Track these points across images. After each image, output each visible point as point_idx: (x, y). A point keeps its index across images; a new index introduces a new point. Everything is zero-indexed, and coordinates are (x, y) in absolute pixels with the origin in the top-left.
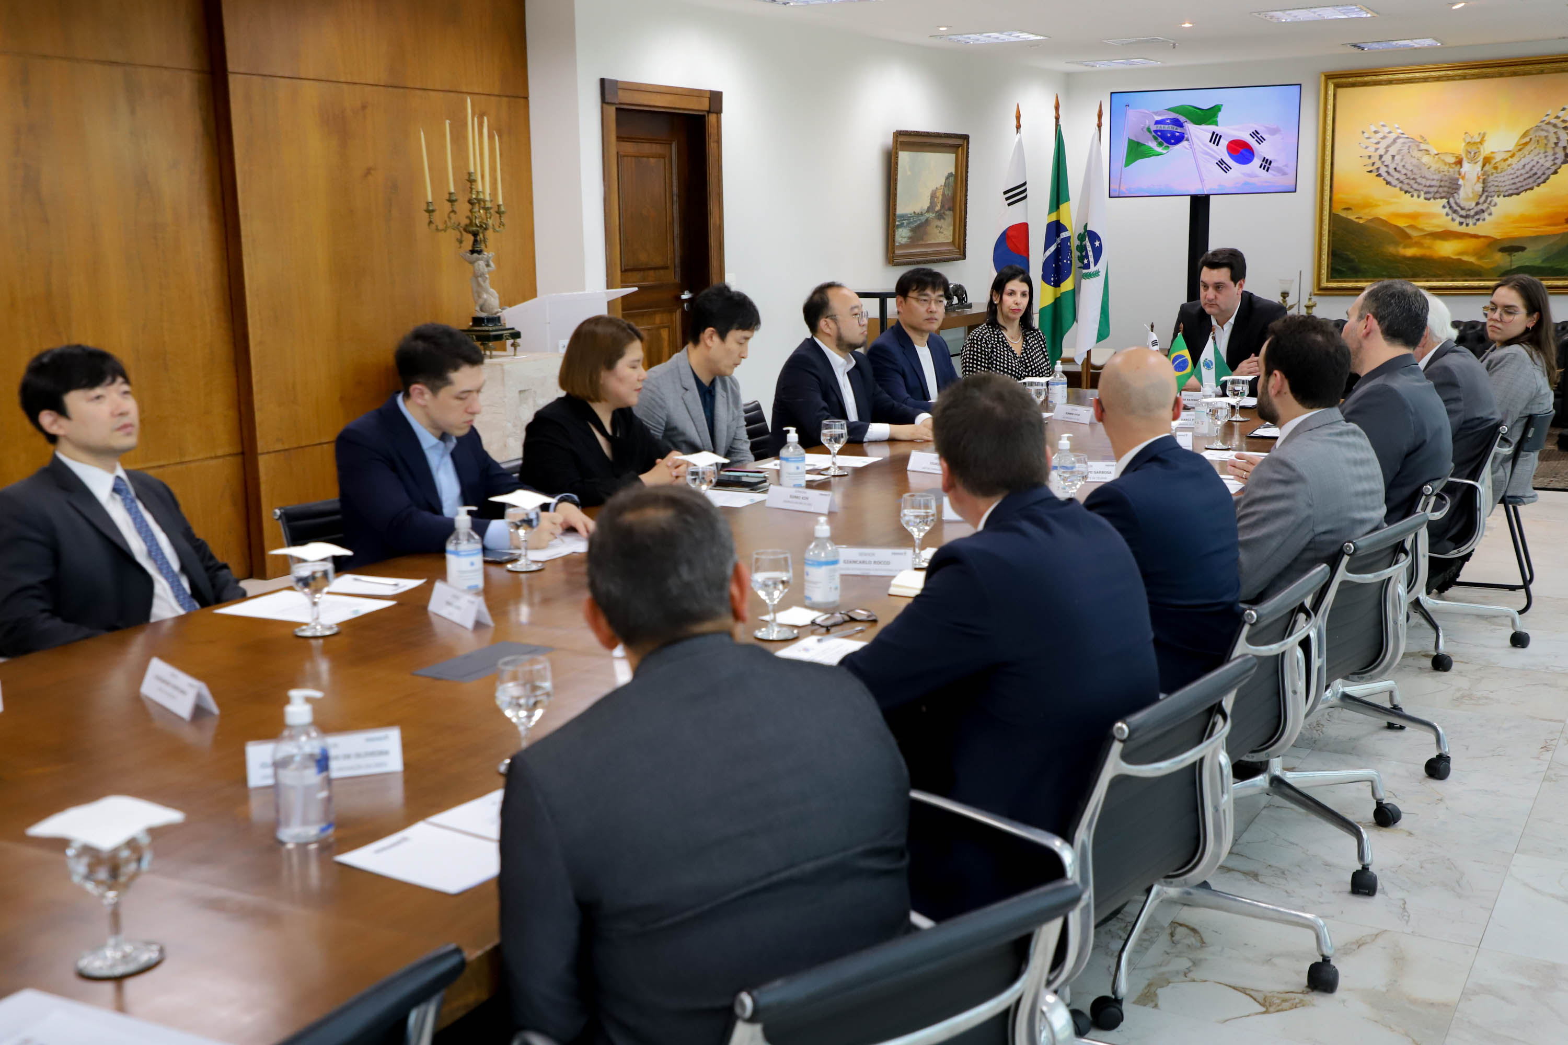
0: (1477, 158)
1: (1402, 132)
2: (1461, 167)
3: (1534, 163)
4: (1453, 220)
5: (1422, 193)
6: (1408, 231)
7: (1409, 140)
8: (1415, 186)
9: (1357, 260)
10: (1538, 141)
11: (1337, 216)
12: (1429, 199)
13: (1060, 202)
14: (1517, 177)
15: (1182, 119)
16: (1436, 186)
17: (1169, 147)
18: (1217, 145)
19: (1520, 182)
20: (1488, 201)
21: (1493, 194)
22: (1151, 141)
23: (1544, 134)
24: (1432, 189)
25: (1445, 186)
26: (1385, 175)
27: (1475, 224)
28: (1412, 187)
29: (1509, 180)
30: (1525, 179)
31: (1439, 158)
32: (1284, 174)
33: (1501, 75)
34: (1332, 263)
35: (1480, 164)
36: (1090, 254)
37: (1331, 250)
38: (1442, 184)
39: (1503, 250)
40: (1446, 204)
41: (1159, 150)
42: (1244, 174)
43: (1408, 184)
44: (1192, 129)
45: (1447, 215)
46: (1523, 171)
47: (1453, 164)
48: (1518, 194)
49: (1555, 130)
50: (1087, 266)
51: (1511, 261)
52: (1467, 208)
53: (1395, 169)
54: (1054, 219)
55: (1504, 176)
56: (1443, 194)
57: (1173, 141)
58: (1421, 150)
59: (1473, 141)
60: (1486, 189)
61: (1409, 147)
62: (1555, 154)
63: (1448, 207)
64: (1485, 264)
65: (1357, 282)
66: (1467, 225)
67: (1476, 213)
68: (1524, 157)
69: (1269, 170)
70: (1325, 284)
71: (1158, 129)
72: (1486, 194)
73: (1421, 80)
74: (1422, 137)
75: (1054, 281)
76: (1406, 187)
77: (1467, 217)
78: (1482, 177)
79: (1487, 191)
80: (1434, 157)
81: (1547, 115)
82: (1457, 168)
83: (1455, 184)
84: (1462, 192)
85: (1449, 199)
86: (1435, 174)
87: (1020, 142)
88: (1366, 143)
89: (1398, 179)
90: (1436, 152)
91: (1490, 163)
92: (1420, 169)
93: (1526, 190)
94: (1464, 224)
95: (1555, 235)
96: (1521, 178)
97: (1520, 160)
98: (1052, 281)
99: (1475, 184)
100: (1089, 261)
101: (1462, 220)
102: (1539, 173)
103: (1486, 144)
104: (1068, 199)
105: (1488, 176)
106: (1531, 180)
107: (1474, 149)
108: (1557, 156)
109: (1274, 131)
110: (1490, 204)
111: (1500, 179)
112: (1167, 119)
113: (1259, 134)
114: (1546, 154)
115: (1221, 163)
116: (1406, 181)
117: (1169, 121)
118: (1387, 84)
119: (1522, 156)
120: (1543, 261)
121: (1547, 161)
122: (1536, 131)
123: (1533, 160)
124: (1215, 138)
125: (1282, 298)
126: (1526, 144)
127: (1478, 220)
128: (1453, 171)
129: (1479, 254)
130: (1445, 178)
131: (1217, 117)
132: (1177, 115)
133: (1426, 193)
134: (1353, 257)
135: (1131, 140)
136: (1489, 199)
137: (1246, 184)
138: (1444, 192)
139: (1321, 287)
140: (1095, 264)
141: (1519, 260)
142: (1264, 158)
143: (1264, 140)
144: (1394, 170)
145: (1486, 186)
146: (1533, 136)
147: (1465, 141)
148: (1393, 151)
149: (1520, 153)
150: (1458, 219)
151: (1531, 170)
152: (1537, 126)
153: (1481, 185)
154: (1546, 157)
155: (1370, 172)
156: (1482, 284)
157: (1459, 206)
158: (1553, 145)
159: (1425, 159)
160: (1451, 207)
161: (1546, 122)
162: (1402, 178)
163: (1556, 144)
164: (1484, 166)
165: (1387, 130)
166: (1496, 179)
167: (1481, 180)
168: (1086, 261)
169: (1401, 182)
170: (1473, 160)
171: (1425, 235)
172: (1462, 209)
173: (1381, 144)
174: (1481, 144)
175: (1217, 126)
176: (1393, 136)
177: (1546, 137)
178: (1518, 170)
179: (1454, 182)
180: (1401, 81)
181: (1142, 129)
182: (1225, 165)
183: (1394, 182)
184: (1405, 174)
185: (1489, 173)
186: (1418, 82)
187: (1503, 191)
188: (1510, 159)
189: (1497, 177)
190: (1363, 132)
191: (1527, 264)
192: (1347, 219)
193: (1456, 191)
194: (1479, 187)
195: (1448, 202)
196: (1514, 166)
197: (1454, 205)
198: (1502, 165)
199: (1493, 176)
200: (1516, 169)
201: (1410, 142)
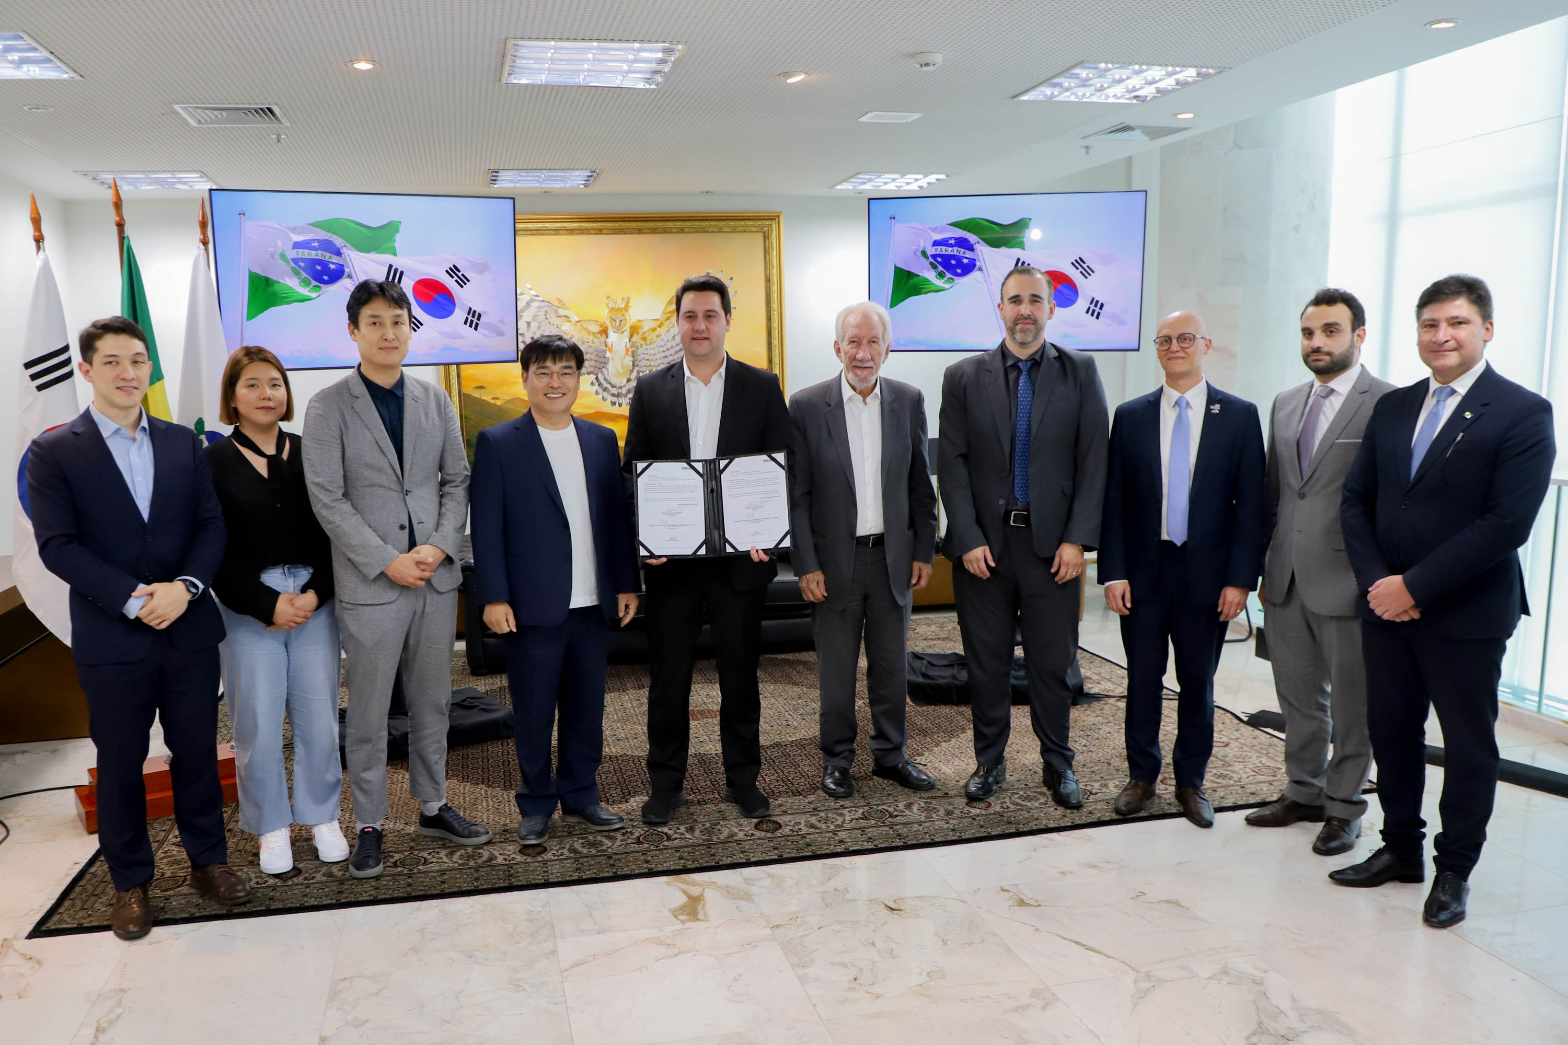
0: (623, 327)
1: (536, 293)
2: (607, 337)
4: (604, 399)
7: (546, 303)
11: (468, 396)
14: (668, 349)
15: (337, 241)
17: (319, 287)
19: (671, 355)
21: (644, 369)
22: (289, 276)
25: (591, 360)
29: (660, 352)
30: (676, 352)
31: (581, 326)
32: (500, 332)
33: (640, 231)
35: (627, 334)
40: (595, 381)
41: (305, 291)
42: (441, 333)
44: (356, 259)
45: (597, 393)
46: (674, 343)
47: (598, 333)
52: (618, 385)
55: (654, 349)
56: (591, 369)
57: (326, 278)
58: (560, 317)
59: (617, 307)
60: (636, 363)
61: (546, 312)
63: (597, 384)
66: (620, 405)
67: (629, 391)
68: (673, 327)
69: (479, 329)
71: (299, 256)
72: (637, 369)
73: (552, 232)
74: (559, 301)
77: (618, 395)
78: (630, 349)
79: (638, 366)
80: (575, 325)
82: (603, 338)
83: (601, 357)
84: (610, 366)
85: (597, 374)
87: (46, 267)
90: (577, 320)
91: (637, 333)
94: (617, 404)
96: (672, 351)
97: (670, 330)
99: (624, 358)
101: (615, 399)
103: (631, 311)
104: (161, 377)
105: (638, 348)
107: (618, 317)
109: (481, 268)
111: (649, 352)
112: (312, 241)
113: (459, 271)
117: (315, 244)
126: (674, 312)
128: (598, 342)
130: (590, 350)
131: (394, 241)
132: (329, 234)
135: (255, 274)
137: (446, 348)
138: (591, 366)
142: (470, 309)
143: (468, 280)
145: (637, 360)
147: (608, 307)
148: (527, 316)
149: (668, 322)
150: (610, 398)
153: (631, 359)
157: (610, 383)
160: (600, 384)
164: (631, 336)
166: (646, 352)
167: (630, 353)
170: (619, 329)
172: (613, 386)
174: (626, 311)
175: (395, 255)
178: (668, 341)
179: (601, 355)
181: (272, 256)
185: (638, 344)
186: (548, 234)
188: (658, 329)
189: (647, 349)
192: (480, 400)
193: (604, 365)
194: (628, 361)
195: (597, 379)
196: (663, 337)
197: (603, 382)
198: (651, 336)
199: (643, 348)
200: (665, 340)
201: (546, 306)
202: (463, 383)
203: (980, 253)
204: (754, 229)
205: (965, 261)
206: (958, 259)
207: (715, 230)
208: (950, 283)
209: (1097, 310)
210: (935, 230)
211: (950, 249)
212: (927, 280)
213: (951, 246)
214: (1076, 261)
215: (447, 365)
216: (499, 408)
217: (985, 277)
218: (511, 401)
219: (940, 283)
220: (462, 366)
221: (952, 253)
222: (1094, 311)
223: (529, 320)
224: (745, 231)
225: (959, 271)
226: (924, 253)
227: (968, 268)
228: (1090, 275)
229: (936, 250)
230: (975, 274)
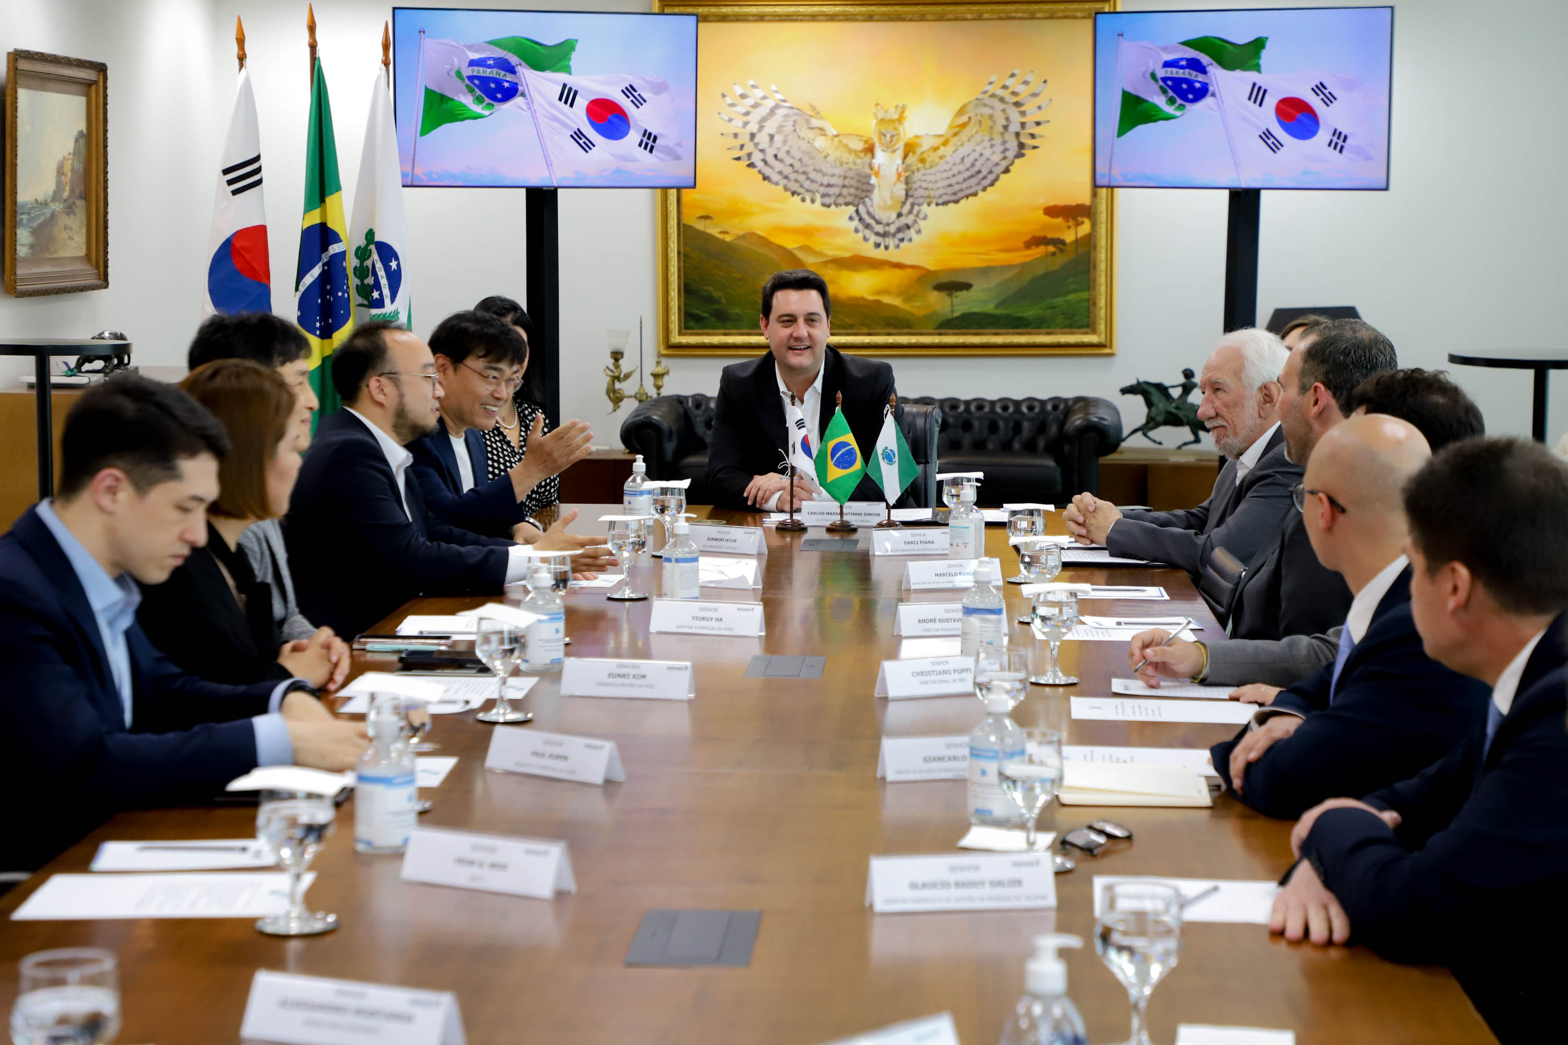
0: (895, 144)
1: (782, 98)
2: (873, 156)
3: (976, 155)
4: (866, 239)
5: (818, 196)
6: (801, 255)
7: (796, 111)
8: (807, 184)
9: (724, 301)
10: (980, 122)
11: (689, 228)
12: (829, 206)
13: (327, 192)
14: (954, 176)
15: (514, 60)
16: (838, 186)
17: (493, 106)
18: (571, 105)
19: (958, 183)
20: (915, 212)
21: (921, 200)
22: (464, 95)
23: (987, 111)
24: (832, 191)
25: (851, 186)
26: (760, 164)
27: (898, 247)
28: (802, 186)
29: (942, 179)
30: (965, 180)
31: (840, 141)
32: (677, 157)
33: (923, 17)
34: (685, 305)
35: (900, 153)
36: (384, 282)
37: (682, 282)
38: (847, 182)
39: (940, 287)
40: (854, 215)
41: (478, 109)
42: (615, 156)
43: (796, 181)
44: (528, 77)
45: (857, 231)
46: (962, 168)
47: (860, 151)
48: (957, 202)
49: (1002, 106)
50: (380, 303)
51: (952, 305)
52: (885, 221)
53: (776, 156)
54: (317, 221)
55: (934, 174)
56: (849, 199)
57: (499, 96)
58: (813, 128)
59: (888, 117)
60: (910, 193)
61: (795, 122)
62: (1004, 143)
63: (857, 219)
64: (915, 308)
65: (725, 334)
66: (887, 248)
67: (899, 230)
68: (962, 145)
69: (654, 151)
70: (676, 339)
71: (475, 74)
72: (910, 200)
73: (807, 18)
74: (813, 108)
75: (321, 328)
76: (794, 186)
77: (885, 235)
78: (903, 174)
79: (912, 196)
80: (832, 140)
81: (991, 83)
82: (867, 159)
83: (864, 183)
84: (876, 195)
85: (857, 206)
86: (835, 166)
87: (247, 85)
88: (728, 113)
89: (780, 173)
90: (835, 133)
91: (914, 153)
92: (813, 159)
93: (967, 197)
94: (882, 247)
95: (1010, 267)
96: (960, 178)
97: (957, 149)
98: (317, 329)
99: (895, 184)
100: (381, 294)
101: (879, 239)
102: (984, 172)
103: (906, 123)
104: (338, 188)
105: (913, 172)
106: (973, 181)
107: (889, 131)
108: (1008, 146)
109: (659, 88)
110: (917, 216)
111: (928, 178)
112: (490, 58)
113: (636, 91)
114: (993, 142)
115: (578, 135)
116: (793, 176)
117: (491, 62)
118: (756, 21)
119: (959, 144)
120: (998, 306)
121: (994, 153)
122: (977, 106)
123: (974, 151)
124: (568, 96)
125: (612, 361)
126: (964, 126)
127: (902, 240)
128: (861, 163)
129: (906, 293)
130: (850, 174)
131: (570, 59)
132: (505, 52)
133: (823, 196)
134: (716, 295)
135: (433, 92)
136: (916, 208)
137: (618, 171)
139: (670, 343)
140: (393, 301)
141: (963, 303)
142: (646, 131)
143: (645, 101)
144: (773, 158)
145: (911, 189)
146: (972, 114)
147: (876, 118)
148: (770, 127)
149: (956, 139)
150: (873, 239)
151: (973, 165)
152: (977, 99)
153: (903, 186)
154: (992, 146)
155: (738, 159)
156: (913, 340)
157: (873, 218)
158: (1001, 130)
159: (820, 142)
160: (861, 219)
161: (989, 94)
162: (787, 170)
163: (1006, 127)
164: (905, 157)
165: (759, 93)
166: (924, 178)
167: (903, 179)
168: (376, 295)
169: (786, 177)
170: (890, 147)
171: (826, 263)
172: (878, 222)
173: (751, 114)
174: (900, 123)
175: (570, 74)
176: (770, 103)
177: (991, 117)
178: (954, 164)
179: (864, 180)
180: (777, 18)
181: (448, 74)
182: (584, 140)
183: (775, 177)
184: (791, 165)
185: (914, 168)
186: (802, 20)
187: (935, 197)
188: (942, 148)
189: (925, 175)
190: (724, 96)
191: (976, 310)
192: (704, 233)
193: (868, 194)
194: (900, 190)
195: (857, 211)
196: (948, 158)
197: (865, 216)
198: (932, 157)
199: (920, 173)
200: (951, 163)
201: (795, 114)
202: (684, 210)
203: (1213, 77)
204: (1079, 14)
205: (1197, 85)
206: (1190, 82)
207: (1025, 15)
208: (1181, 110)
209: (1340, 142)
210: (1165, 49)
211: (1181, 71)
212: (1156, 107)
213: (1182, 67)
214: (1317, 86)
215: (665, 189)
216: (729, 246)
217: (1218, 104)
218: (743, 237)
219: (1170, 110)
220: (684, 191)
221: (1183, 76)
222: (1336, 144)
223: (773, 131)
224: (1066, 17)
225: (1191, 96)
226: (1153, 76)
227: (1201, 93)
228: (1331, 102)
229: (1166, 72)
230: (1208, 101)
